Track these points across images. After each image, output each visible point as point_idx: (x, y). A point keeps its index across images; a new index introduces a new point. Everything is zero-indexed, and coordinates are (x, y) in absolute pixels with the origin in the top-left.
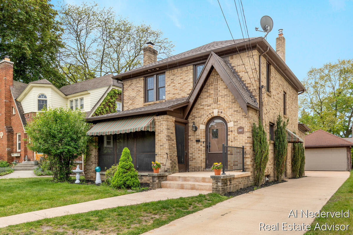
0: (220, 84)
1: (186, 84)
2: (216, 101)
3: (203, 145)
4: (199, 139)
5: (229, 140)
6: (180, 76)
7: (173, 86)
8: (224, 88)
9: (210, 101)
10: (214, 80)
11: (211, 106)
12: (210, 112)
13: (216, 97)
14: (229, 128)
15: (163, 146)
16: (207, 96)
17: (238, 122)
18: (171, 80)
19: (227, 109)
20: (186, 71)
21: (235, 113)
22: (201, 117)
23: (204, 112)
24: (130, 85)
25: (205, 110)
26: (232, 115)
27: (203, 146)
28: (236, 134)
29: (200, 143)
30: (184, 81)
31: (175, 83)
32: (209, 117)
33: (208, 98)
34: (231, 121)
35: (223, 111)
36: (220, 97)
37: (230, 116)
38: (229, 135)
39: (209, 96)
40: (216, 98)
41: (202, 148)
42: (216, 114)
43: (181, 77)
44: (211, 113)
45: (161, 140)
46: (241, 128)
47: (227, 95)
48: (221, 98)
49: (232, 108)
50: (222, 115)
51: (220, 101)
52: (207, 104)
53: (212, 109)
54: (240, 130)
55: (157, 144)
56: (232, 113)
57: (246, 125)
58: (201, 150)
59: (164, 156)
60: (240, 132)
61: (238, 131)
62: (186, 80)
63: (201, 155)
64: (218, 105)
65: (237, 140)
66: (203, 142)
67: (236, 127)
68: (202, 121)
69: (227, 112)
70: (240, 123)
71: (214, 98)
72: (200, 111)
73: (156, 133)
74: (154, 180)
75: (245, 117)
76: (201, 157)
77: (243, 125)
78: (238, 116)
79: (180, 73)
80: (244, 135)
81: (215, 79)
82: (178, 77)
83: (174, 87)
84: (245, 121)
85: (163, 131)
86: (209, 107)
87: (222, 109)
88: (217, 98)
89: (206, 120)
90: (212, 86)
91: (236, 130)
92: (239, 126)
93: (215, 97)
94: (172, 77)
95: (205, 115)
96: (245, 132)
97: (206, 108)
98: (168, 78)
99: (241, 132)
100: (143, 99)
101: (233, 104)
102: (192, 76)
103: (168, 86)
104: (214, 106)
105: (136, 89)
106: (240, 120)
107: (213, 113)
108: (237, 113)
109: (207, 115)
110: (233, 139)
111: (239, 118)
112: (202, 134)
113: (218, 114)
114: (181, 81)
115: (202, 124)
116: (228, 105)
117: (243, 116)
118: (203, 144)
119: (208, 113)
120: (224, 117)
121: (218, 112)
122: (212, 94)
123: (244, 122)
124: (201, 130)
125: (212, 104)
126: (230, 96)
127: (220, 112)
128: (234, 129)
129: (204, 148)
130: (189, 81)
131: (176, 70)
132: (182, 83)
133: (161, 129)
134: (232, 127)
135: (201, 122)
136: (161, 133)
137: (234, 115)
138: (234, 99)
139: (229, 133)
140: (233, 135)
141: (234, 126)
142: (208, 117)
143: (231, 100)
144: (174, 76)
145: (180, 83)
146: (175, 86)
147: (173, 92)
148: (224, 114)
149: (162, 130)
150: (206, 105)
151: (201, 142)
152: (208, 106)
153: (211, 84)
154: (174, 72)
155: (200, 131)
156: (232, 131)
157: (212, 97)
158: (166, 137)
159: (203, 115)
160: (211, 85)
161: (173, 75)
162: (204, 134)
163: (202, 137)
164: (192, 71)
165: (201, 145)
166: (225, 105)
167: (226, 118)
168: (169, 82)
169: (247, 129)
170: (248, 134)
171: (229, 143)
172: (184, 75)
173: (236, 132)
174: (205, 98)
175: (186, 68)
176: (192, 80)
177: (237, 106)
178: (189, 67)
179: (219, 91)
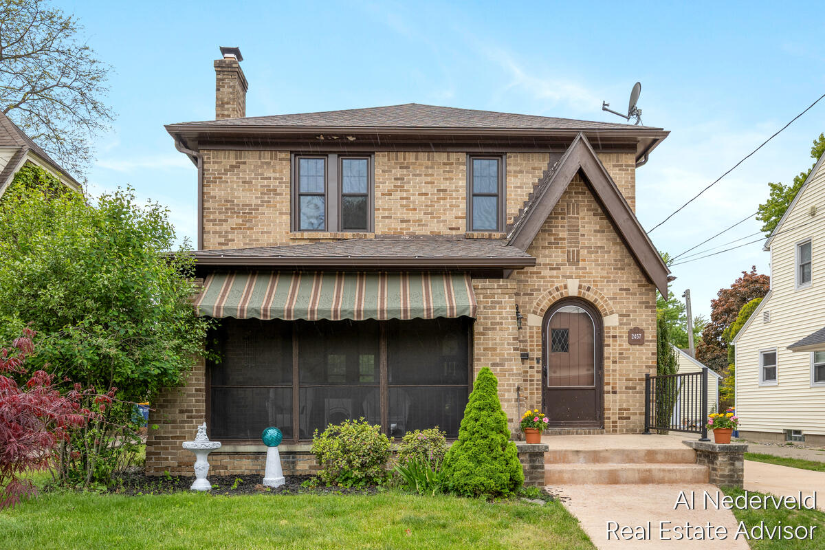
0: (584, 218)
1: (444, 199)
2: (574, 260)
3: (538, 367)
4: (526, 350)
5: (609, 358)
6: (426, 175)
7: (402, 198)
8: (595, 231)
9: (556, 256)
10: (568, 205)
11: (559, 269)
12: (556, 285)
13: (575, 249)
14: (609, 328)
15: (501, 365)
16: (550, 243)
17: (629, 316)
18: (396, 179)
19: (603, 282)
20: (444, 164)
21: (623, 294)
22: (532, 294)
23: (540, 281)
24: (232, 167)
25: (544, 277)
26: (616, 298)
27: (536, 369)
28: (626, 345)
29: (528, 363)
30: (438, 191)
31: (408, 191)
32: (554, 297)
33: (551, 248)
34: (612, 313)
35: (592, 287)
36: (586, 251)
37: (610, 299)
38: (608, 345)
39: (554, 243)
40: (573, 251)
41: (536, 374)
42: (573, 290)
43: (429, 179)
44: (561, 286)
45: (495, 349)
46: (636, 330)
47: (603, 248)
48: (588, 252)
49: (616, 281)
50: (590, 297)
51: (584, 260)
52: (549, 264)
53: (563, 277)
54: (635, 336)
55: (479, 360)
56: (614, 294)
57: (650, 324)
58: (531, 381)
59: (506, 394)
60: (635, 340)
61: (630, 337)
62: (446, 190)
63: (532, 394)
64: (580, 269)
65: (628, 358)
66: (538, 359)
67: (626, 329)
68: (535, 304)
69: (602, 290)
70: (635, 320)
71: (569, 251)
72: (530, 277)
73: (478, 328)
74: (537, 464)
75: (646, 307)
76: (531, 399)
77: (642, 324)
78: (630, 303)
80: (643, 348)
81: (573, 205)
82: (420, 175)
83: (404, 202)
84: (646, 316)
85: (501, 324)
86: (555, 273)
87: (589, 282)
88: (578, 251)
89: (545, 305)
91: (625, 335)
92: (632, 326)
93: (571, 249)
94: (398, 172)
95: (544, 290)
96: (648, 341)
97: (546, 272)
98: (383, 171)
99: (639, 340)
100: (286, 219)
101: (617, 273)
102: (463, 183)
103: (383, 194)
104: (567, 270)
105: (258, 183)
106: (635, 311)
107: (566, 287)
108: (627, 294)
109: (550, 292)
110: (617, 355)
111: (633, 306)
112: (535, 339)
113: (580, 292)
114: (429, 189)
115: (535, 313)
116: (605, 273)
117: (643, 303)
118: (535, 365)
119: (552, 286)
120: (596, 300)
121: (580, 287)
122: (564, 239)
123: (644, 317)
124: (531, 328)
125: (562, 265)
126: (610, 252)
127: (585, 286)
128: (620, 332)
129: (540, 375)
130: (454, 194)
131: (411, 157)
132: (432, 194)
133: (495, 318)
134: (614, 328)
135: (531, 307)
136: (494, 329)
137: (621, 298)
138: (620, 260)
139: (607, 341)
140: (617, 347)
141: (621, 324)
142: (551, 297)
143: (613, 262)
144: (405, 171)
145: (427, 194)
146: (407, 198)
147: (401, 213)
148: (596, 293)
149: (498, 320)
150: (545, 265)
151: (533, 359)
152: (551, 269)
153: (560, 214)
154: (404, 159)
155: (528, 331)
156: (614, 337)
157: (564, 248)
158: (511, 341)
159: (539, 290)
160: (560, 216)
161: (401, 168)
162: (537, 340)
163: (535, 347)
164: (464, 168)
165: (532, 367)
166: (596, 272)
167: (600, 304)
168: (388, 186)
169: (651, 333)
170: (653, 347)
171: (608, 364)
172: (438, 174)
173: (625, 338)
174: (544, 248)
175: (445, 155)
176: (463, 193)
177: (628, 278)
178: (453, 157)
179: (583, 235)
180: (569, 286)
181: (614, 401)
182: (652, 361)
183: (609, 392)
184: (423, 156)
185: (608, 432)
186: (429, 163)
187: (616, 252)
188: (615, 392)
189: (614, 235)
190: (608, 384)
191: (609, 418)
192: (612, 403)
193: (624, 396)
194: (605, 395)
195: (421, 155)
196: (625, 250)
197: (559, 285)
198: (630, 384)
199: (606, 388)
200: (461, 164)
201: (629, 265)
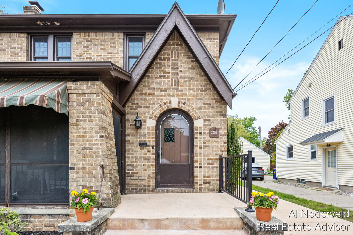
0: (181, 60)
2: (175, 86)
3: (153, 151)
4: (145, 141)
5: (197, 146)
6: (101, 45)
7: (87, 58)
8: (189, 68)
9: (165, 83)
10: (172, 53)
11: (166, 91)
12: (164, 101)
13: (176, 79)
14: (197, 127)
16: (160, 76)
17: (210, 120)
18: (84, 47)
19: (193, 99)
20: (111, 39)
21: (206, 106)
22: (149, 107)
23: (154, 99)
25: (156, 96)
26: (202, 109)
27: (151, 152)
28: (208, 138)
29: (146, 149)
30: (108, 53)
31: (90, 54)
32: (163, 109)
33: (160, 78)
34: (199, 118)
35: (186, 102)
36: (183, 80)
37: (198, 110)
38: (197, 138)
39: (163, 76)
40: (175, 80)
41: (151, 155)
42: (175, 104)
43: (102, 47)
44: (167, 102)
46: (214, 129)
47: (193, 78)
48: (184, 81)
49: (201, 99)
50: (185, 108)
51: (181, 86)
52: (159, 88)
53: (169, 96)
54: (213, 132)
55: (73, 144)
56: (200, 106)
57: (223, 125)
58: (149, 160)
59: (94, 171)
60: (213, 135)
61: (210, 133)
62: (112, 53)
64: (179, 91)
65: (209, 146)
66: (153, 147)
67: (207, 128)
68: (151, 113)
69: (193, 104)
70: (214, 122)
71: (172, 80)
72: (148, 96)
73: (72, 120)
75: (221, 115)
76: (149, 171)
77: (218, 125)
78: (211, 112)
79: (101, 41)
80: (219, 140)
81: (175, 52)
82: (97, 45)
84: (221, 120)
86: (163, 93)
87: (185, 99)
88: (178, 81)
89: (158, 113)
90: (168, 61)
91: (207, 132)
92: (211, 126)
93: (173, 79)
94: (85, 44)
95: (157, 104)
96: (221, 135)
97: (158, 93)
98: (77, 43)
99: (216, 135)
101: (202, 94)
102: (121, 49)
103: (77, 56)
104: (171, 92)
106: (214, 117)
107: (170, 102)
108: (208, 107)
109: (160, 105)
110: (202, 144)
111: (212, 114)
112: (151, 134)
113: (179, 106)
114: (102, 53)
115: (151, 118)
116: (195, 94)
117: (219, 112)
118: (151, 150)
119: (161, 102)
120: (189, 110)
121: (179, 102)
122: (169, 73)
123: (219, 121)
124: (149, 127)
125: (168, 89)
126: (197, 81)
127: (182, 102)
128: (204, 130)
129: (154, 157)
130: (116, 55)
131: (92, 35)
132: (104, 56)
134: (201, 127)
135: (149, 114)
137: (205, 109)
138: (204, 86)
139: (196, 135)
140: (202, 139)
141: (205, 125)
142: (161, 109)
143: (199, 87)
144: (89, 43)
145: (101, 55)
148: (189, 106)
150: (158, 89)
151: (149, 146)
152: (161, 91)
153: (167, 58)
154: (89, 36)
155: (147, 129)
156: (200, 133)
157: (169, 78)
159: (154, 104)
161: (87, 41)
162: (153, 135)
163: (151, 139)
164: (122, 41)
165: (149, 151)
166: (190, 93)
167: (192, 113)
168: (80, 51)
169: (223, 131)
170: (225, 139)
171: (197, 150)
172: (108, 44)
173: (207, 134)
174: (157, 78)
175: (111, 34)
176: (121, 54)
177: (209, 97)
178: (116, 34)
179: (181, 71)
180: (172, 102)
181: (200, 172)
182: (225, 148)
183: (197, 167)
184: (99, 34)
185: (197, 191)
186: (103, 38)
187: (201, 81)
188: (201, 167)
189: (200, 71)
190: (197, 162)
191: (197, 183)
192: (199, 173)
193: (207, 169)
194: (195, 168)
195: (98, 34)
196: (207, 80)
197: (166, 101)
198: (211, 162)
199: (196, 164)
200: (120, 39)
201: (210, 89)
